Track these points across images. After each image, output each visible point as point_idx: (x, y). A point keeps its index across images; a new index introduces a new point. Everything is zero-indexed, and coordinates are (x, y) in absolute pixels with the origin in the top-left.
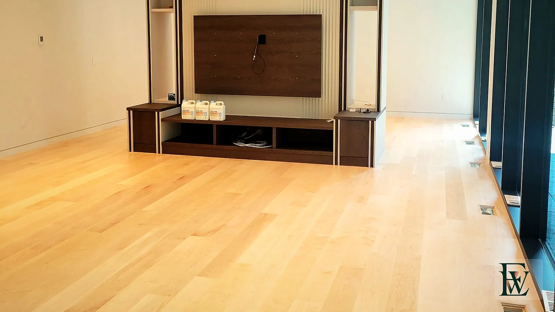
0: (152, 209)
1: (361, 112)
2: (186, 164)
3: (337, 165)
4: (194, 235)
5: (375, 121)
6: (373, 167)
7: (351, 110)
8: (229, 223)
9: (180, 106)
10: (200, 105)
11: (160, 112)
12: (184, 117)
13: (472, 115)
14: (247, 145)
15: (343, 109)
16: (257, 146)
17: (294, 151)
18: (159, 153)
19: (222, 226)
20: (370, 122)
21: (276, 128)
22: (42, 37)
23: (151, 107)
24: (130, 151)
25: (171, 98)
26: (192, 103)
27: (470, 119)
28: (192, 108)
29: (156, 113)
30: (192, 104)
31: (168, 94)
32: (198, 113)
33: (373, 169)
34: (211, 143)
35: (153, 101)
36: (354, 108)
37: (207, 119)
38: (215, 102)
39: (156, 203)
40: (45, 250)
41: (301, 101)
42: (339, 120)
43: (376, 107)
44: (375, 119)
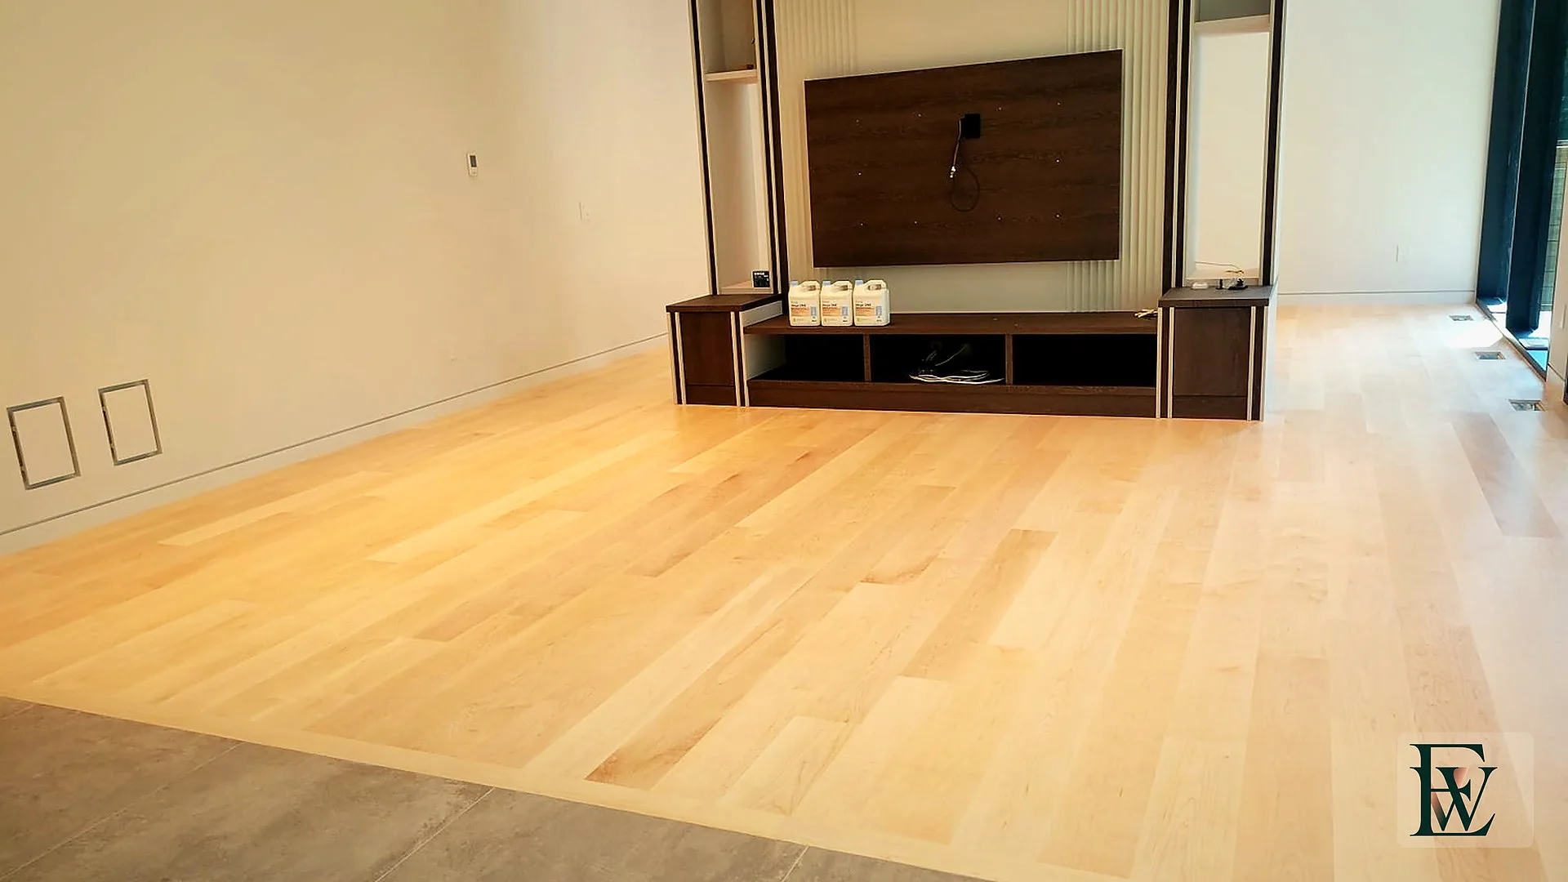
0: (757, 522)
1: (1221, 288)
2: (810, 427)
3: (1167, 417)
4: (867, 580)
5: (1265, 307)
6: (1258, 419)
7: (1195, 286)
8: (944, 552)
9: (784, 297)
10: (831, 292)
11: (740, 313)
12: (796, 320)
13: (1474, 291)
14: (943, 380)
15: (1173, 285)
16: (966, 381)
17: (1057, 388)
18: (743, 404)
19: (931, 559)
20: (1253, 309)
21: (1013, 336)
22: (474, 157)
23: (720, 303)
24: (680, 402)
25: (760, 281)
26: (813, 288)
27: (1469, 303)
28: (813, 298)
29: (732, 314)
30: (811, 290)
31: (754, 272)
32: (827, 309)
33: (1259, 423)
34: (859, 377)
35: (720, 291)
36: (1205, 281)
37: (849, 323)
38: (864, 283)
39: (760, 511)
40: (541, 616)
41: (1068, 268)
42: (1172, 309)
43: (1260, 276)
44: (1266, 302)
